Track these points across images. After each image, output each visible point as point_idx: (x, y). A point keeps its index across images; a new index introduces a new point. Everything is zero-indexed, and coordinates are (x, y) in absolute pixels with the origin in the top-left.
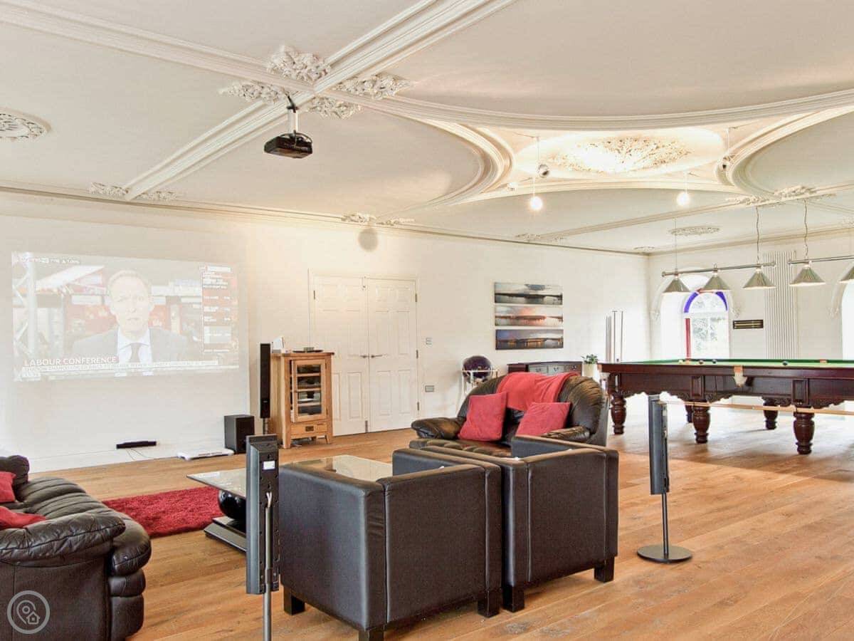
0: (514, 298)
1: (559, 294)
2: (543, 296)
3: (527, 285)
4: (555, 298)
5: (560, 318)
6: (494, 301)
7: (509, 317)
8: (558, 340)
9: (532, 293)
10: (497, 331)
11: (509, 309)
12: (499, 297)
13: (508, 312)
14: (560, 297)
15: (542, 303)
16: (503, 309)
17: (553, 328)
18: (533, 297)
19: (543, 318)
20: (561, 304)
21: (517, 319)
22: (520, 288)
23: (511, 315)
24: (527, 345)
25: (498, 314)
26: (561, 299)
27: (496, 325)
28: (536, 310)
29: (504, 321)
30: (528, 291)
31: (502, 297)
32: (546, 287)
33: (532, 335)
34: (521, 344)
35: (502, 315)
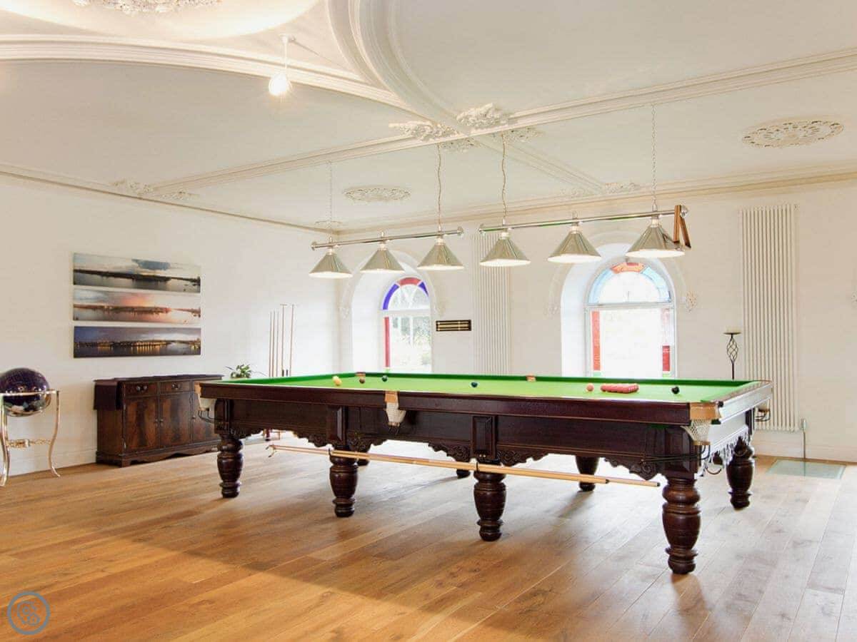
0: (112, 279)
1: (195, 277)
2: (166, 279)
3: (136, 261)
4: (189, 283)
5: (197, 313)
6: (72, 282)
7: (102, 308)
8: (193, 343)
9: (146, 272)
10: (76, 328)
11: (100, 295)
12: (82, 276)
13: (98, 299)
14: (197, 282)
15: (164, 289)
16: (88, 294)
17: (184, 326)
18: (148, 279)
19: (167, 311)
20: (199, 291)
21: (117, 312)
22: (123, 265)
23: (105, 305)
24: (135, 350)
25: (79, 303)
26: (199, 285)
27: (76, 319)
28: (153, 298)
29: (90, 313)
30: (139, 269)
31: (88, 276)
32: (171, 266)
33: (143, 336)
34: (122, 348)
35: (86, 303)
